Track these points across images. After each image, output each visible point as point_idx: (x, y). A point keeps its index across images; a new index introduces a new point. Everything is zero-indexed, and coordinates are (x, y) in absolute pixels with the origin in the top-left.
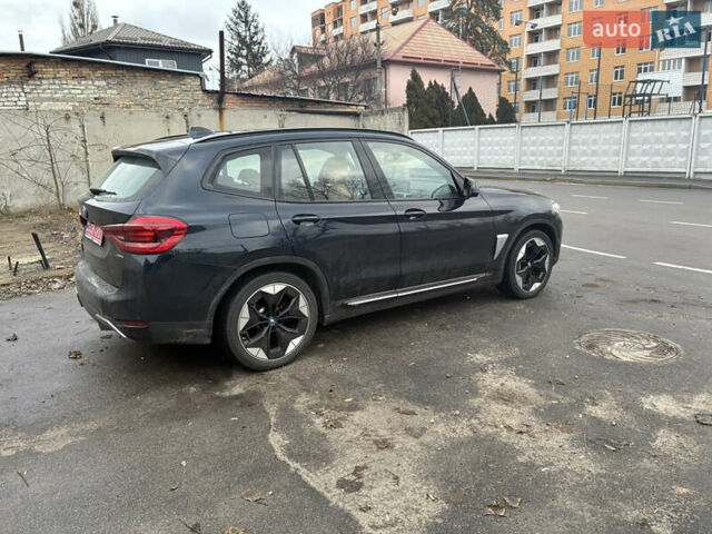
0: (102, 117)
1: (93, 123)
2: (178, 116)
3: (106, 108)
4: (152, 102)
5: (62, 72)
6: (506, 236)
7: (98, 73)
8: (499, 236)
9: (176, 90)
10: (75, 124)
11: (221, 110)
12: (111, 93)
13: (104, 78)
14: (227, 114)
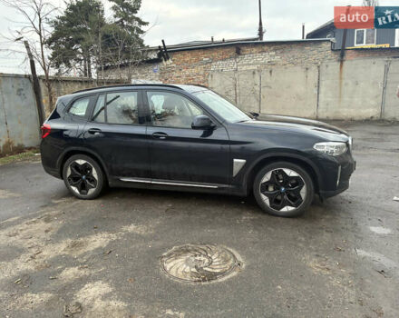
0: (271, 72)
1: (266, 74)
2: (314, 68)
3: (273, 67)
4: (299, 61)
5: (255, 50)
6: (244, 161)
7: (272, 48)
8: (235, 160)
9: (315, 52)
10: (257, 77)
11: (341, 61)
12: (277, 58)
13: (275, 50)
14: (345, 63)
